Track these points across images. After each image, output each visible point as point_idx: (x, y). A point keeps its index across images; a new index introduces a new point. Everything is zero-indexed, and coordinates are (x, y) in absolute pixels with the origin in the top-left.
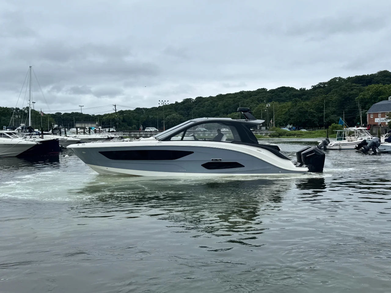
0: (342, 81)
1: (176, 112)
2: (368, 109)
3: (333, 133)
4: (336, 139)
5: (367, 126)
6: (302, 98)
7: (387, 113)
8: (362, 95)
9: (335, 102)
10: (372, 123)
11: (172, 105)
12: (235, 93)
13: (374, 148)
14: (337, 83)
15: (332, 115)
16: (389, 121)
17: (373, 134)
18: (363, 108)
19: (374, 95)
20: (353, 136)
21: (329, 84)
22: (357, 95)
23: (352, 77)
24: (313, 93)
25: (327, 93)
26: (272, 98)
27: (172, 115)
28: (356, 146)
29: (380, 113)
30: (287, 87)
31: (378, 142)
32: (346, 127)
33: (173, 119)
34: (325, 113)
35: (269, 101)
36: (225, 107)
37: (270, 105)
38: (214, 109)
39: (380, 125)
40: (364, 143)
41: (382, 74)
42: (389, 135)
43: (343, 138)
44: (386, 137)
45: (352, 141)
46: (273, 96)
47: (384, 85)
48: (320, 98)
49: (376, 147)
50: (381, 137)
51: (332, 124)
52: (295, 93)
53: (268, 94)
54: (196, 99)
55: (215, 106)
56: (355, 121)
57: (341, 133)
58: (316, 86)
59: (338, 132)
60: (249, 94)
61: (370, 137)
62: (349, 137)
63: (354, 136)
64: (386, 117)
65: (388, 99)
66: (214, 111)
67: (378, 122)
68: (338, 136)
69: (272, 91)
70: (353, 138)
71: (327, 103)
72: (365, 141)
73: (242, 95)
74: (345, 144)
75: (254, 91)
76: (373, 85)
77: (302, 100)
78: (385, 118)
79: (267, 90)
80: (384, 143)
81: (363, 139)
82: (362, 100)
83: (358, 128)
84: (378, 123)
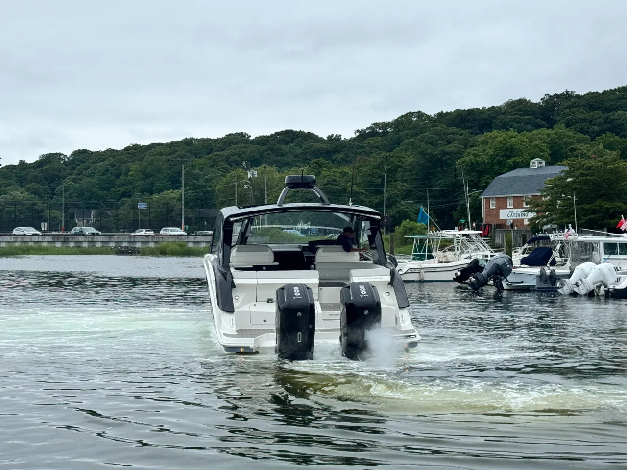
0: (424, 120)
1: (22, 186)
2: (484, 188)
3: (406, 242)
4: (412, 256)
5: (483, 228)
6: (334, 158)
7: (527, 197)
8: (473, 155)
9: (410, 171)
10: (494, 222)
11: (10, 168)
12: (172, 143)
13: (498, 278)
14: (414, 126)
15: (403, 199)
16: (531, 215)
17: (496, 247)
18: (474, 185)
19: (497, 155)
20: (449, 250)
21: (395, 128)
22: (459, 154)
23: (447, 113)
24: (360, 147)
25: (391, 150)
26: (262, 157)
27: (11, 195)
28: (456, 274)
29: (510, 198)
30: (298, 130)
31: (506, 265)
32: (434, 228)
33: (11, 204)
34: (385, 195)
35: (255, 163)
36: (146, 176)
37: (256, 173)
38: (119, 181)
39: (512, 225)
40: (475, 267)
41: (516, 108)
42: (530, 249)
43: (426, 254)
44: (523, 253)
45: (448, 262)
46: (263, 151)
47: (519, 132)
48: (374, 159)
49: (502, 277)
50: (513, 254)
51: (404, 223)
52: (317, 145)
53: (253, 147)
54: (72, 155)
55: (120, 174)
56: (455, 215)
57: (422, 241)
58: (364, 131)
59: (417, 241)
60: (208, 146)
61: (489, 253)
62: (441, 253)
63: (452, 250)
64: (525, 206)
65: (528, 166)
66: (119, 186)
67: (506, 218)
68: (415, 251)
69: (262, 141)
70: (449, 254)
71: (392, 172)
72: (476, 262)
73: (189, 148)
74: (433, 270)
75: (217, 139)
76: (495, 133)
77: (333, 162)
78: (523, 210)
79: (250, 136)
80: (520, 267)
81: (473, 258)
82: (472, 167)
83: (462, 232)
84: (506, 220)
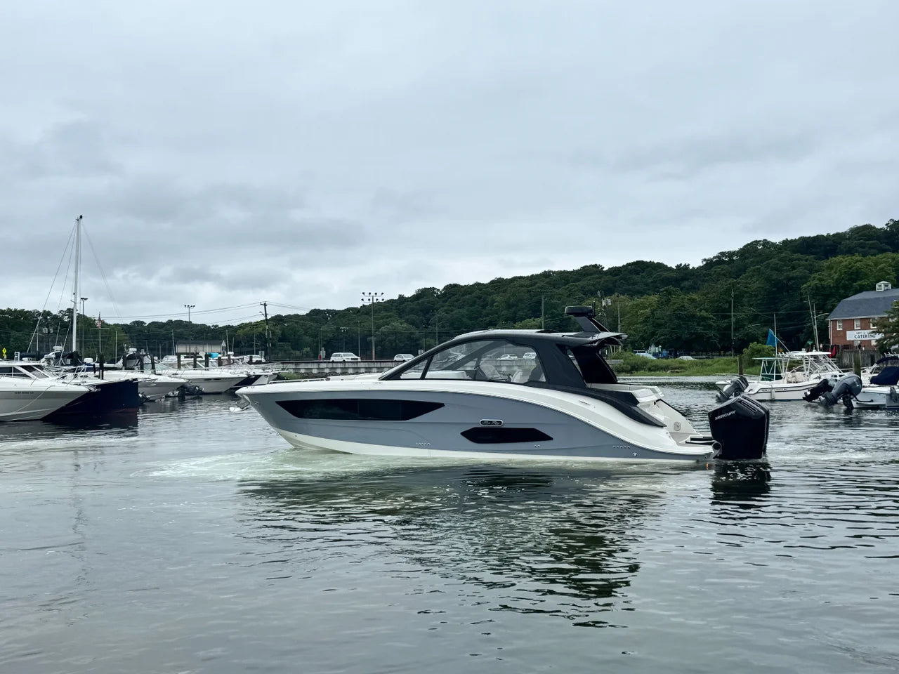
0: (769, 248)
1: (401, 318)
2: (831, 311)
3: (753, 364)
4: (760, 377)
5: (830, 349)
6: (682, 285)
7: (874, 319)
8: (818, 279)
9: (756, 296)
10: (841, 343)
11: (391, 302)
12: (532, 276)
13: (847, 397)
14: (759, 253)
15: (750, 323)
16: (878, 336)
17: (844, 367)
18: (821, 308)
19: (843, 279)
20: (797, 371)
21: (741, 256)
22: (805, 279)
23: (792, 240)
24: (705, 275)
25: (738, 277)
26: (615, 287)
27: (392, 326)
28: (806, 393)
29: (857, 320)
30: (648, 261)
31: (856, 384)
32: (781, 350)
33: (393, 334)
34: (733, 319)
35: (608, 292)
36: (509, 306)
37: (609, 301)
38: (485, 311)
39: (860, 346)
40: (824, 387)
41: (860, 234)
42: (878, 369)
43: (775, 374)
44: (871, 373)
45: (797, 382)
46: (616, 282)
47: (864, 256)
48: (722, 285)
49: (852, 396)
50: (862, 374)
51: (751, 345)
52: (666, 274)
53: (606, 278)
54: (444, 288)
55: (487, 304)
56: (802, 337)
57: (770, 363)
58: (711, 260)
59: (765, 362)
60: (564, 277)
61: (837, 373)
62: (790, 374)
63: (801, 370)
64: (872, 327)
65: (874, 289)
66: (486, 316)
67: (853, 339)
68: (764, 372)
69: (615, 271)
70: (799, 374)
71: (738, 298)
72: (826, 381)
73: (548, 280)
74: (784, 390)
75: (574, 271)
76: (839, 258)
77: (681, 289)
78: (871, 331)
79: (603, 268)
80: (869, 387)
81: (823, 378)
82: (817, 291)
83: (810, 353)
84: (853, 341)
